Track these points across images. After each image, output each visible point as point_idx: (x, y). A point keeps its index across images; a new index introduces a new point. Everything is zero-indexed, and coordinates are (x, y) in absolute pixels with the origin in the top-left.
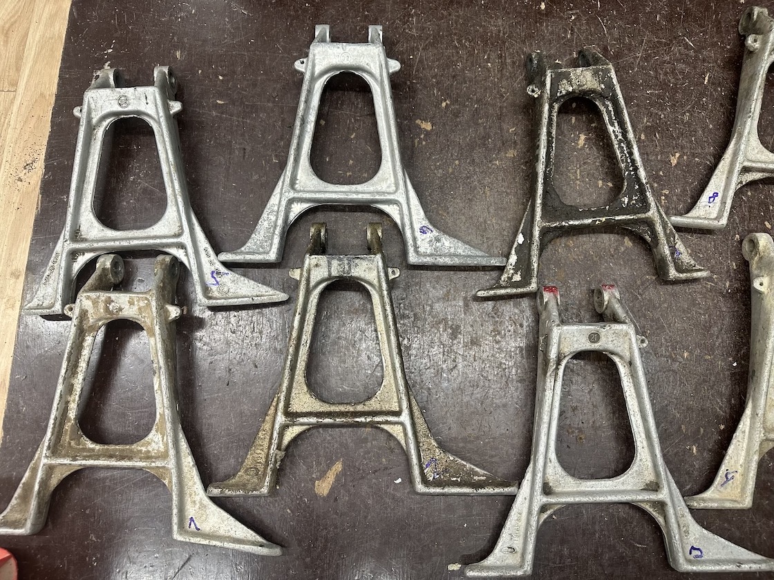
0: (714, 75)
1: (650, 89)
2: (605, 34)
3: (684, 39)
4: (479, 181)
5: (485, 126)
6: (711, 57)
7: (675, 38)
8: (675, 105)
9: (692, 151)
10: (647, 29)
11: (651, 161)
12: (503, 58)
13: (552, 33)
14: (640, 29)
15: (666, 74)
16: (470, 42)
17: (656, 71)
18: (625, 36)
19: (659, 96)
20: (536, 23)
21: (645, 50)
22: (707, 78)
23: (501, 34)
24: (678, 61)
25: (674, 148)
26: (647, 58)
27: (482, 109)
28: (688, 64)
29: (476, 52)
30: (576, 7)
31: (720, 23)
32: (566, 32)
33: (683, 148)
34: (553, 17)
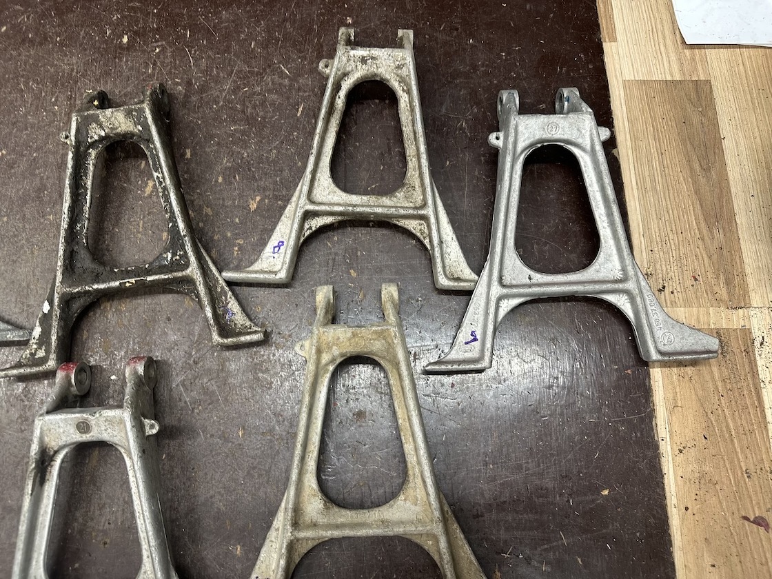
0: (309, 106)
1: (235, 125)
2: (190, 66)
3: (279, 67)
4: (27, 240)
5: (43, 177)
6: (308, 85)
7: (269, 66)
8: (261, 142)
9: (276, 193)
10: (238, 57)
11: (227, 207)
12: (73, 99)
13: (131, 69)
14: (231, 59)
15: (254, 107)
16: (38, 84)
17: (244, 105)
18: (212, 68)
19: (243, 133)
20: (115, 58)
21: (235, 82)
22: (301, 109)
23: (74, 73)
24: (270, 91)
25: (254, 191)
26: (235, 91)
27: (41, 158)
28: (281, 94)
29: (43, 94)
30: (162, 38)
31: (322, 46)
32: (147, 66)
33: (264, 189)
34: (136, 50)
